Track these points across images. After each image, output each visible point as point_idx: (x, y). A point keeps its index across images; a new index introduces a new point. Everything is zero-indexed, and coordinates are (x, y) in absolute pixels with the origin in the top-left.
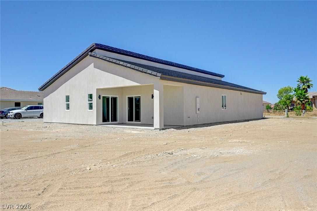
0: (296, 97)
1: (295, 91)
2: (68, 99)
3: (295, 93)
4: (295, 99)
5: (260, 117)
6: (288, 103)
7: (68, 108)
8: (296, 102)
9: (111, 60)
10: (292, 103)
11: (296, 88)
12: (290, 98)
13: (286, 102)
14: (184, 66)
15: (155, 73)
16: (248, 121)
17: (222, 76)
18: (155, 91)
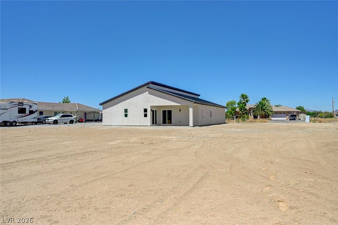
0: (238, 108)
1: (238, 104)
2: (126, 111)
3: (238, 105)
4: (238, 110)
5: (224, 122)
6: (233, 113)
7: (126, 116)
8: (239, 112)
9: (163, 91)
10: (236, 113)
11: (239, 102)
12: (234, 109)
13: (231, 112)
14: (181, 90)
15: (191, 100)
16: (221, 124)
17: (199, 95)
18: (190, 108)
